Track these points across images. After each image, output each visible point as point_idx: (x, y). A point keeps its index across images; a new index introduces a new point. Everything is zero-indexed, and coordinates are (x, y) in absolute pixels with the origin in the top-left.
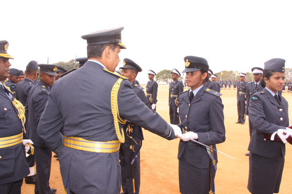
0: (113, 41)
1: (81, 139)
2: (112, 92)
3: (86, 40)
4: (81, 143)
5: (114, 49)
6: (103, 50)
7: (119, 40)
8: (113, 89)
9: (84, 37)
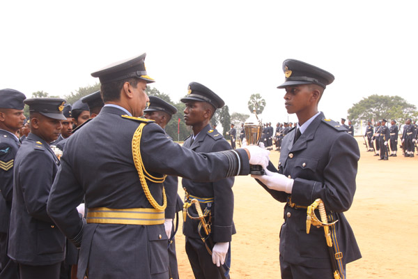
0: (134, 74)
1: (105, 209)
2: (133, 142)
3: (98, 79)
4: (105, 215)
5: (135, 86)
6: (121, 88)
7: (142, 72)
8: (134, 138)
9: (95, 75)
